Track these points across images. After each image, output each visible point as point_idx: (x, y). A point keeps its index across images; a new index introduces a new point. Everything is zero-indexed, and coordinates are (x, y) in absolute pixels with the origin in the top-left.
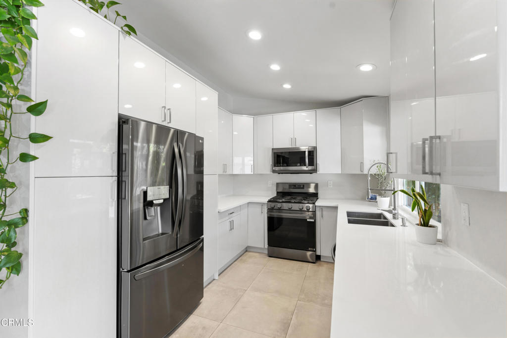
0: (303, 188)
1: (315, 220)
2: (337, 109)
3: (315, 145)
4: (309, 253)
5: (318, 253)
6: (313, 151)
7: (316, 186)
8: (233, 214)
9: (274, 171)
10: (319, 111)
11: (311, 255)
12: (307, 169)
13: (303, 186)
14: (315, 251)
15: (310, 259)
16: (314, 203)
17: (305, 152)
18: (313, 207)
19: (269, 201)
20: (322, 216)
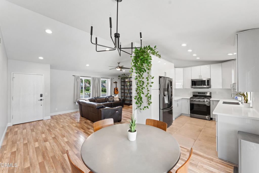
0: (205, 94)
1: (210, 105)
2: (220, 64)
3: (210, 78)
4: (207, 117)
5: (211, 117)
6: (209, 80)
7: (211, 93)
8: (178, 102)
9: (192, 88)
10: (212, 65)
11: (208, 118)
12: (206, 87)
13: (205, 93)
14: (210, 116)
15: (207, 119)
16: (210, 99)
17: (205, 81)
18: (209, 101)
19: (190, 98)
20: (213, 104)
